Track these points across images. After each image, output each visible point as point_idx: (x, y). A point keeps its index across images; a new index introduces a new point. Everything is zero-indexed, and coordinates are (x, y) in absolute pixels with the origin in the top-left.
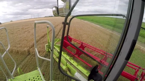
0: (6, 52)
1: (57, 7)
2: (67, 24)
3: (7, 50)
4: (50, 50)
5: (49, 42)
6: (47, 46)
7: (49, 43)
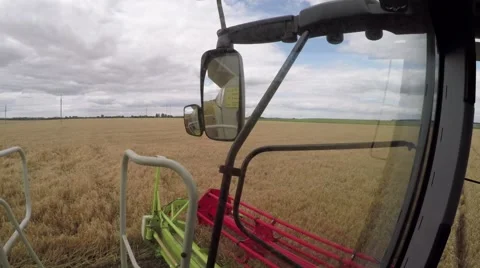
0: (16, 232)
1: (198, 106)
2: (237, 172)
3: (21, 226)
4: (156, 236)
5: (159, 209)
6: (148, 221)
7: (156, 212)
